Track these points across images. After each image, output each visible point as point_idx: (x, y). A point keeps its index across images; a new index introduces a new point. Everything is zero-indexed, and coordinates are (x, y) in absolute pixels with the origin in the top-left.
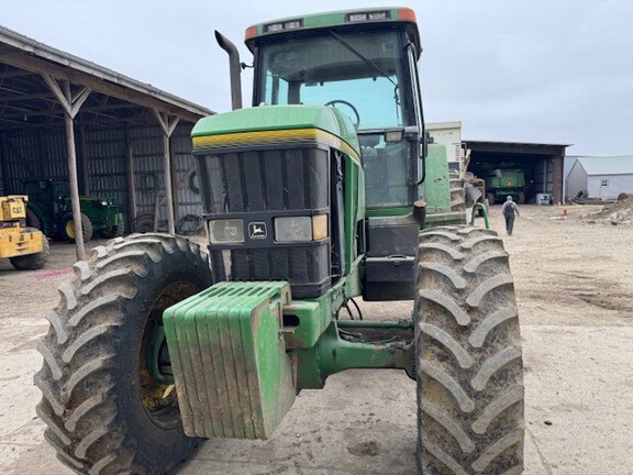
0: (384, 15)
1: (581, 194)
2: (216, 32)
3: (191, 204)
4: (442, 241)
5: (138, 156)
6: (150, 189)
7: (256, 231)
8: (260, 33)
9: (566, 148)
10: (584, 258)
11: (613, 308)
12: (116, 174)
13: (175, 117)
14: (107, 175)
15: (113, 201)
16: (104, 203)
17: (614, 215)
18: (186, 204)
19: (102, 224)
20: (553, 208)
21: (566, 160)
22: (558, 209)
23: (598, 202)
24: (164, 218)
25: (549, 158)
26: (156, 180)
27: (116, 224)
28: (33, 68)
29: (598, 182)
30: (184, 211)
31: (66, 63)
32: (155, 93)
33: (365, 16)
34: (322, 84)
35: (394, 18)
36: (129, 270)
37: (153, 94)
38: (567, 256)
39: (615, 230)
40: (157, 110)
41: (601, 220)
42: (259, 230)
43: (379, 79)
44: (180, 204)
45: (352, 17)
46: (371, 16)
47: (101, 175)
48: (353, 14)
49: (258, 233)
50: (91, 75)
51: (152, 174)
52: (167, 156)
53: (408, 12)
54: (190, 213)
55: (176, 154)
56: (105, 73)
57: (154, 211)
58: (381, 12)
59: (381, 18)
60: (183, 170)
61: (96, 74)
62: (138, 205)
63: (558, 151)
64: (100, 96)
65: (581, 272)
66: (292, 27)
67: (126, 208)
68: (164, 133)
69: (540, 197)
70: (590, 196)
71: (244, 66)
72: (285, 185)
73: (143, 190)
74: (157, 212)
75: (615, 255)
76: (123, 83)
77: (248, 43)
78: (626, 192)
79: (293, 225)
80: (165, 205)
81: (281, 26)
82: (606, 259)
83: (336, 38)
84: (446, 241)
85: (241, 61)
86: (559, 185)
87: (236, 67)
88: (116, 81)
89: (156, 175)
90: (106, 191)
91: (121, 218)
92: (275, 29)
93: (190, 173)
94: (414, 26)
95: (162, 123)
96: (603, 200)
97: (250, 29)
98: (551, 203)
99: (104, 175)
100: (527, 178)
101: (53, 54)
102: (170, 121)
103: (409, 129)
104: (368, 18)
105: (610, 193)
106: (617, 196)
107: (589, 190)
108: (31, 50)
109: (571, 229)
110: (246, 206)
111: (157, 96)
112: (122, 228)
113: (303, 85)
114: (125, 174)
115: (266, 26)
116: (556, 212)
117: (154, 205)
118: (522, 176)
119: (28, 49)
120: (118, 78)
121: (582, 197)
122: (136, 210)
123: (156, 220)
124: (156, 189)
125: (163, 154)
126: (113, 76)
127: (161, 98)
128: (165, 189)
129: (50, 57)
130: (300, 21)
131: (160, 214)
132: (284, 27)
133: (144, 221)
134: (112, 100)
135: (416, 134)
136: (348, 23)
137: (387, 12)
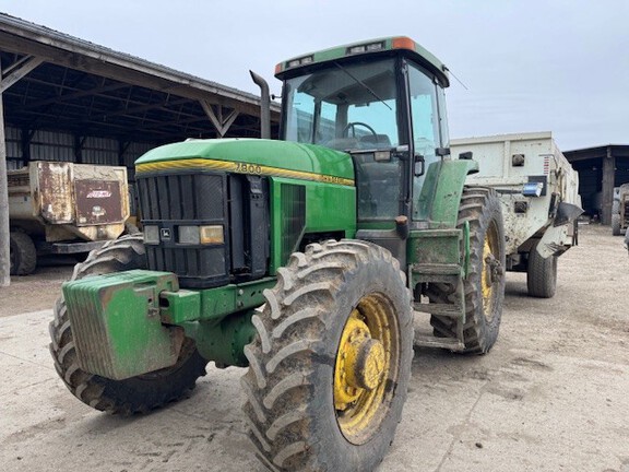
0: (380, 45)
2: (251, 72)
7: (165, 235)
8: (284, 69)
28: (192, 97)
31: (214, 91)
33: (363, 49)
34: (368, 105)
35: (389, 47)
43: (371, 104)
45: (352, 50)
46: (369, 48)
48: (354, 47)
53: (404, 40)
56: (247, 97)
58: (377, 43)
59: (378, 48)
61: (239, 98)
66: (306, 62)
71: (274, 97)
81: (298, 62)
85: (271, 93)
92: (295, 65)
101: (204, 84)
103: (402, 148)
104: (366, 49)
108: (187, 82)
110: (160, 215)
113: (351, 106)
115: (288, 63)
119: (184, 82)
129: (201, 87)
130: (312, 56)
132: (300, 63)
136: (350, 55)
137: (383, 43)
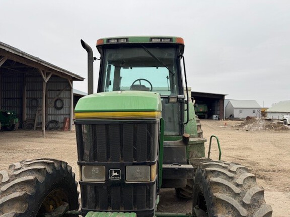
0: (169, 40)
1: (231, 116)
2: (82, 41)
3: (54, 115)
4: (222, 176)
5: (30, 90)
6: (34, 107)
7: (114, 174)
8: (105, 43)
9: (225, 96)
10: (239, 148)
11: (262, 178)
12: (17, 98)
13: (50, 73)
14: (12, 99)
15: (14, 112)
16: (9, 113)
17: (246, 126)
18: (52, 115)
19: (7, 123)
20: (220, 121)
21: (225, 101)
22: (222, 122)
23: (238, 119)
24: (40, 121)
25: (218, 100)
26: (37, 102)
27: (14, 123)
29: (238, 111)
30: (50, 118)
32: (41, 62)
33: (160, 40)
34: (131, 68)
35: (174, 42)
36: (24, 192)
37: (40, 62)
38: (232, 147)
39: (248, 134)
40: (41, 70)
41: (241, 128)
42: (116, 174)
44: (49, 115)
45: (153, 40)
46: (163, 40)
47: (8, 99)
48: (154, 38)
49: (115, 176)
50: (8, 52)
51: (36, 99)
52: (44, 92)
53: (181, 39)
54: (53, 119)
55: (49, 90)
56: (15, 51)
57: (35, 117)
58: (168, 38)
59: (167, 41)
60: (52, 98)
61: (10, 51)
62: (27, 114)
63: (221, 97)
64: (11, 61)
65: (240, 156)
66: (122, 41)
67: (20, 116)
68: (43, 81)
69: (214, 116)
70: (235, 117)
71: (95, 59)
72: (135, 145)
73: (31, 107)
74: (37, 118)
75: (252, 147)
76: (24, 56)
77: (98, 47)
78: (250, 116)
79: (138, 170)
80: (41, 115)
81: (116, 40)
82: (249, 149)
83: (144, 49)
84: (225, 177)
85: (94, 56)
86: (222, 111)
87: (91, 59)
88: (21, 55)
89: (38, 100)
90: (10, 107)
91: (17, 121)
92: (113, 42)
93: (55, 99)
94: (183, 46)
95: (43, 76)
96: (240, 118)
97: (99, 40)
98: (219, 119)
99: (10, 98)
100: (209, 108)
102: (47, 75)
103: (180, 96)
104: (161, 40)
105: (243, 115)
106: (246, 117)
107: (234, 114)
109: (230, 132)
110: (108, 157)
111: (42, 63)
112: (17, 125)
113: (122, 68)
114: (21, 99)
115: (108, 40)
116: (221, 124)
117: (35, 115)
118: (206, 107)
120: (22, 54)
121: (231, 117)
122: (25, 117)
123: (36, 122)
124: (37, 106)
125: (42, 90)
126: (19, 53)
127: (44, 64)
128: (41, 107)
130: (127, 39)
131: (38, 119)
132: (118, 41)
133: (29, 123)
134: (18, 63)
135: (183, 99)
136: (151, 42)
137: (171, 39)
